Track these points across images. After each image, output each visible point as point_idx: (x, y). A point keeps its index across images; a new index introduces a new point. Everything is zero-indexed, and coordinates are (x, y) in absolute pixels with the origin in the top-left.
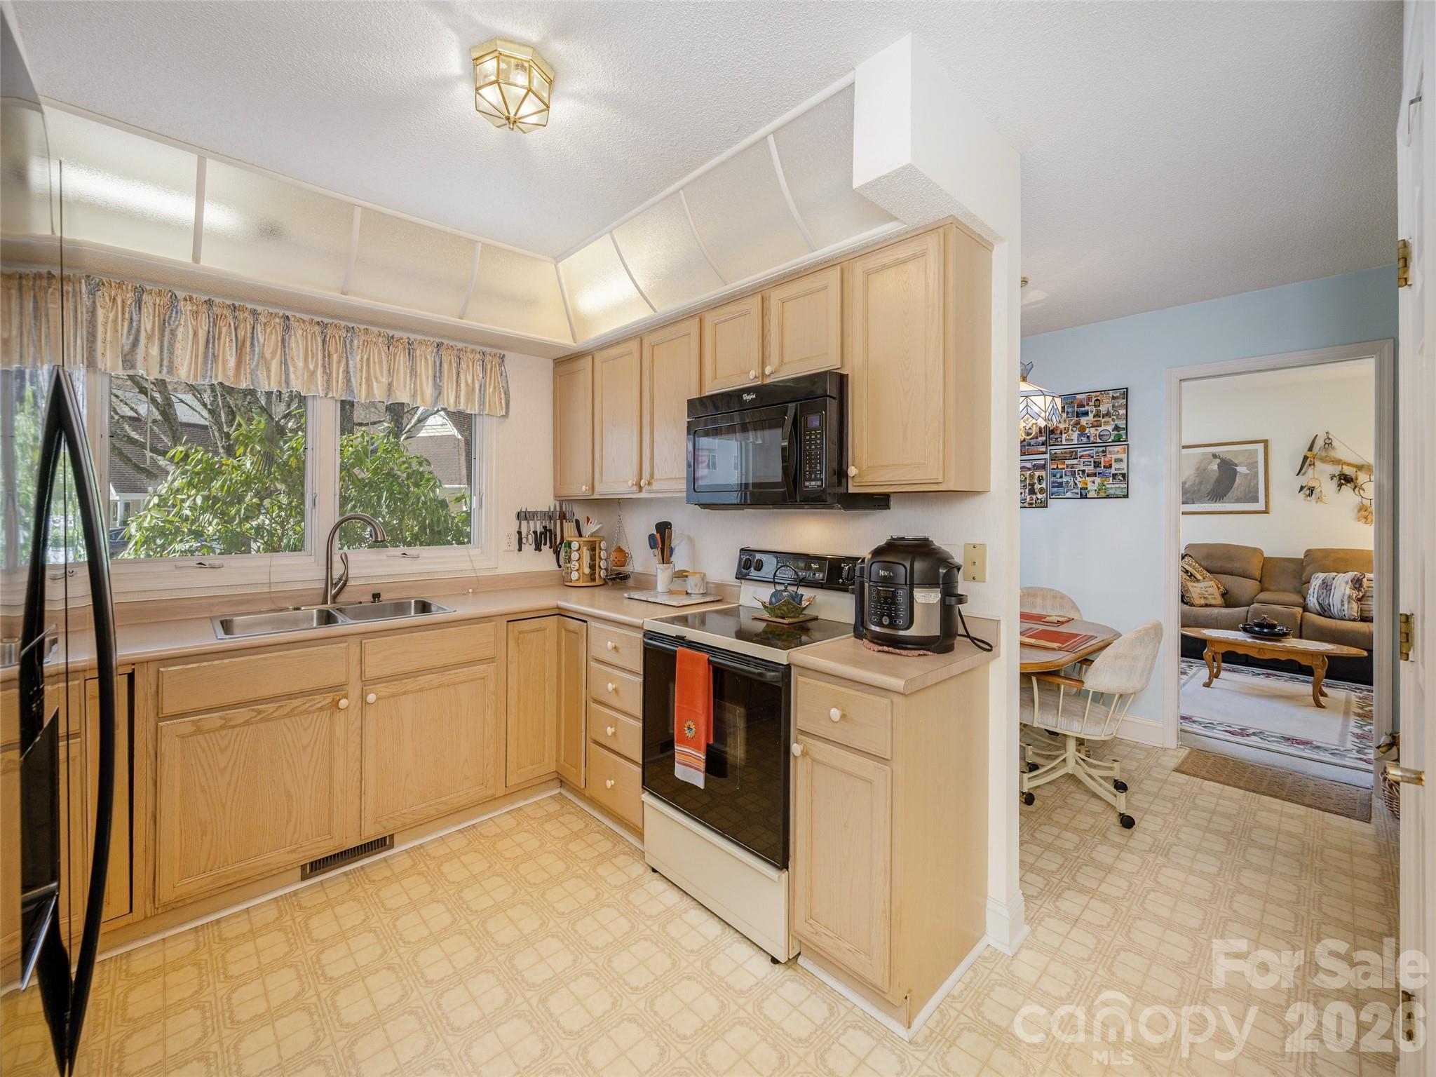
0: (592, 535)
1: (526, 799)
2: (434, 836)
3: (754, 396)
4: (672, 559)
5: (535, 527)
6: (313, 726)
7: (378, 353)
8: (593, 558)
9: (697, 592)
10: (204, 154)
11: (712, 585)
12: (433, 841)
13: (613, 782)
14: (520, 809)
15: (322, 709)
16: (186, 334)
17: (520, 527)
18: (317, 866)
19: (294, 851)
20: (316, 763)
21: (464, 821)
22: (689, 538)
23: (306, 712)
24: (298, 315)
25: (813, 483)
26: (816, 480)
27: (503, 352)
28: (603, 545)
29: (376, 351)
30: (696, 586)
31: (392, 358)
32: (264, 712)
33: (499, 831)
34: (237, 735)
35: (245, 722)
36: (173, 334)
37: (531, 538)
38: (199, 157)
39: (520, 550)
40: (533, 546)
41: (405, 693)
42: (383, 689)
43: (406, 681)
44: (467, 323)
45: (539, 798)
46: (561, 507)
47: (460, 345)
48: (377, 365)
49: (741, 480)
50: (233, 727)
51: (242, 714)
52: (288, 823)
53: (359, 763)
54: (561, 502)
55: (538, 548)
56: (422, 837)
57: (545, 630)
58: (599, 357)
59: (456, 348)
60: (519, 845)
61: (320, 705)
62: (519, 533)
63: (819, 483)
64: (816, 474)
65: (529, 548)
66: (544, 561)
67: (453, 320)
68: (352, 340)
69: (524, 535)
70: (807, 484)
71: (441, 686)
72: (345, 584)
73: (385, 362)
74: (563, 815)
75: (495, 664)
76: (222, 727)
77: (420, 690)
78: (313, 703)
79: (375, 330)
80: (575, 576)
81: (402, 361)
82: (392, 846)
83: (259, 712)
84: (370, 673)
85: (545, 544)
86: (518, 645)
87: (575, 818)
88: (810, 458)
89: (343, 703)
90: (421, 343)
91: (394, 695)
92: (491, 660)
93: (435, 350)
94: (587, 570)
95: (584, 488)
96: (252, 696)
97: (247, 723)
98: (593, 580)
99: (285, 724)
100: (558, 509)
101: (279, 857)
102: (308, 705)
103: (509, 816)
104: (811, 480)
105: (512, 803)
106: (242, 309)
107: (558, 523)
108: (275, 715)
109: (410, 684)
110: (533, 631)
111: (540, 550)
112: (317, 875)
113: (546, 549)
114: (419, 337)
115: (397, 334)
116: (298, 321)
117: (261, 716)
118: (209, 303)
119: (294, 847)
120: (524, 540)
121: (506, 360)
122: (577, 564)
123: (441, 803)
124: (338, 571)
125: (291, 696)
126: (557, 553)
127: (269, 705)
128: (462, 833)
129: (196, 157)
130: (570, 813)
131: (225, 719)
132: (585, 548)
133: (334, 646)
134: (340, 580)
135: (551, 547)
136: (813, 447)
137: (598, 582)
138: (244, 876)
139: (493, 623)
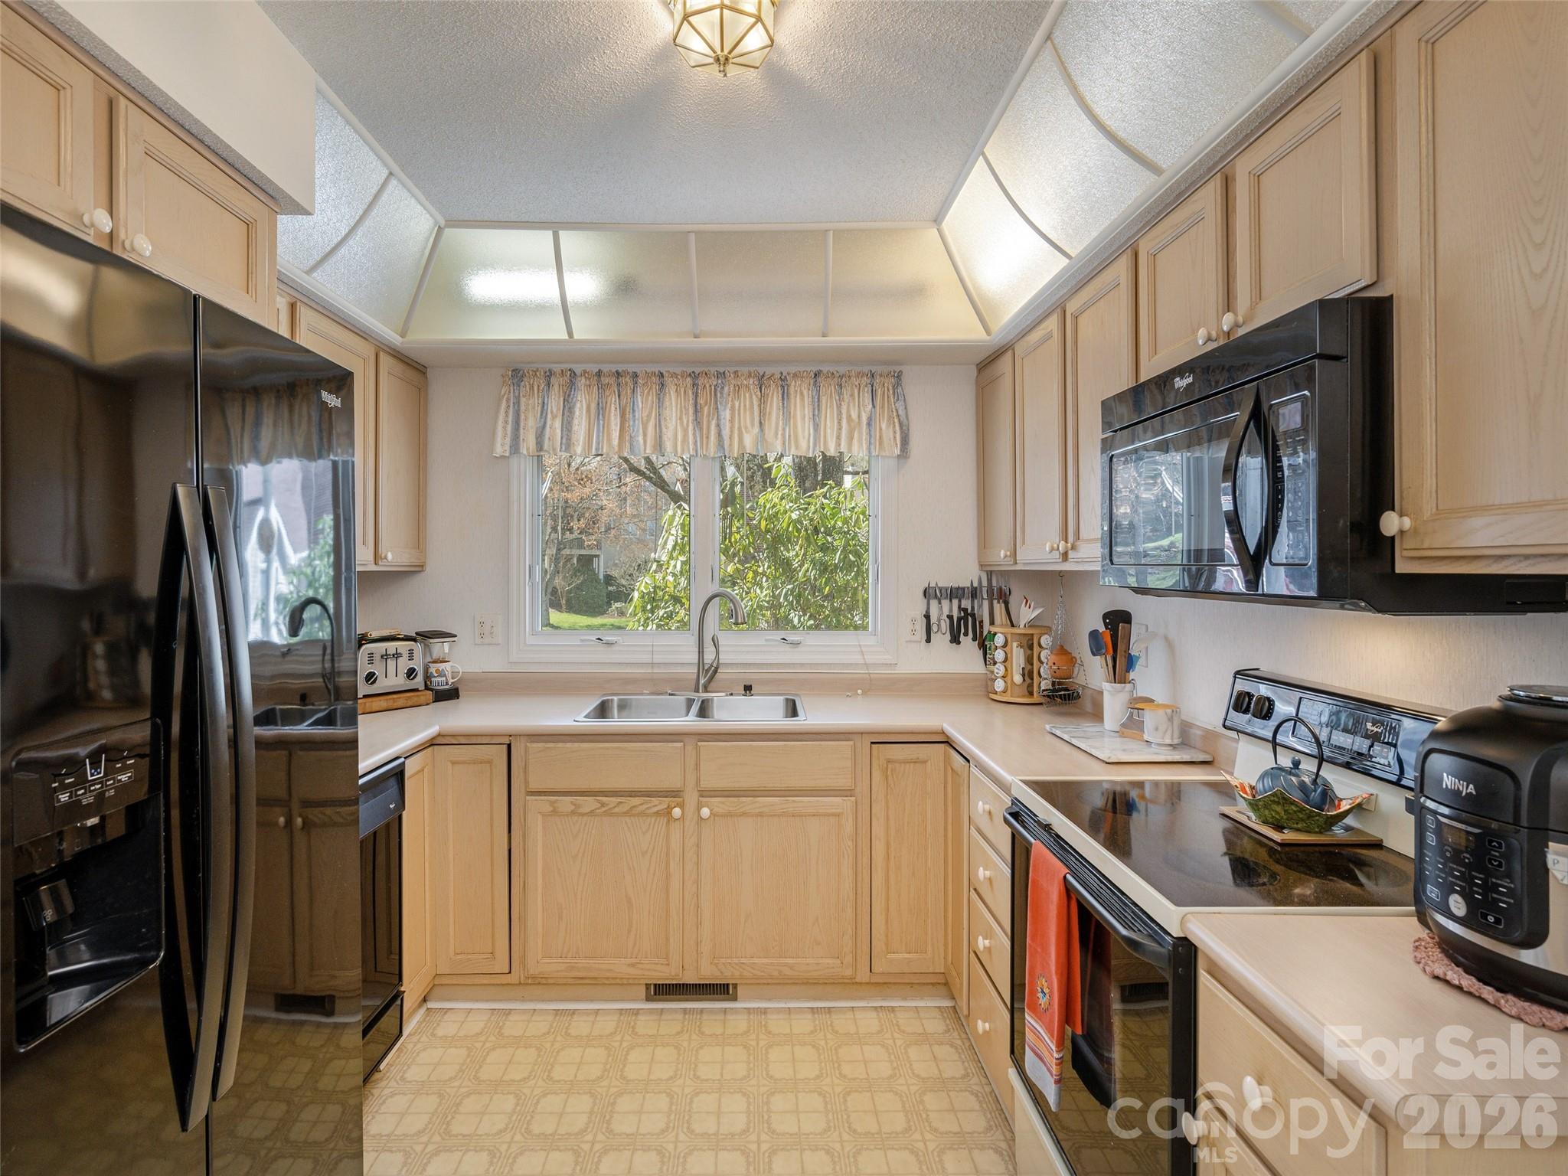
0: (1031, 624)
1: (905, 999)
2: (782, 1005)
3: (1191, 380)
4: (1132, 675)
5: (951, 610)
6: (650, 831)
7: (749, 399)
8: (1029, 660)
9: (1160, 741)
10: (555, 227)
11: (1199, 732)
12: (779, 1010)
13: (987, 1025)
14: (893, 1009)
15: (657, 813)
16: (581, 409)
17: (928, 608)
18: (663, 991)
19: (633, 965)
20: (654, 874)
21: (820, 999)
22: (1166, 639)
23: (642, 814)
24: (672, 370)
27: (897, 369)
28: (1045, 640)
29: (747, 395)
30: (1157, 729)
31: (763, 400)
32: (607, 805)
33: (853, 1030)
34: (586, 824)
35: (591, 812)
36: (571, 412)
37: (945, 625)
38: (554, 232)
39: (928, 640)
40: (948, 636)
41: (743, 814)
42: (720, 804)
43: (744, 799)
44: (835, 340)
45: (921, 1004)
46: (990, 581)
47: (842, 369)
48: (748, 413)
49: (1189, 544)
50: (583, 815)
51: (589, 803)
52: (629, 932)
53: (696, 885)
54: (990, 574)
55: (955, 640)
56: (770, 1000)
57: (925, 762)
58: (1019, 349)
59: (837, 375)
60: (865, 1062)
61: (655, 809)
62: (927, 617)
65: (941, 639)
66: (965, 659)
67: (817, 341)
68: (723, 388)
69: (934, 619)
71: (783, 814)
72: (716, 671)
73: (756, 408)
74: (942, 1044)
75: (853, 799)
76: (573, 813)
77: (760, 815)
78: (649, 805)
79: (745, 370)
80: (999, 685)
81: (775, 400)
82: (735, 999)
83: (603, 805)
84: (705, 784)
85: (966, 634)
86: (887, 779)
87: (956, 1057)
89: (677, 812)
90: (795, 376)
91: (729, 815)
92: (848, 793)
93: (812, 382)
94: (1018, 678)
95: (1002, 554)
96: (596, 785)
97: (592, 813)
98: (1031, 694)
99: (626, 822)
100: (985, 583)
101: (620, 967)
102: (645, 806)
103: (874, 1014)
105: (885, 998)
106: (626, 373)
107: (986, 604)
108: (616, 810)
109: (748, 804)
110: (906, 762)
111: (959, 643)
112: (660, 1000)
113: (967, 641)
114: (793, 369)
115: (769, 371)
116: (672, 377)
117: (604, 809)
118: (599, 374)
119: (634, 960)
120: (934, 628)
121: (905, 379)
122: (1002, 668)
123: (786, 965)
124: (709, 657)
125: (632, 794)
126: (982, 646)
127: (611, 799)
128: (813, 1013)
129: (551, 232)
130: (952, 1045)
131: (575, 805)
132: (1015, 644)
133: (670, 744)
134: (712, 666)
135: (974, 639)
137: (1036, 698)
138: (592, 974)
139: (852, 743)
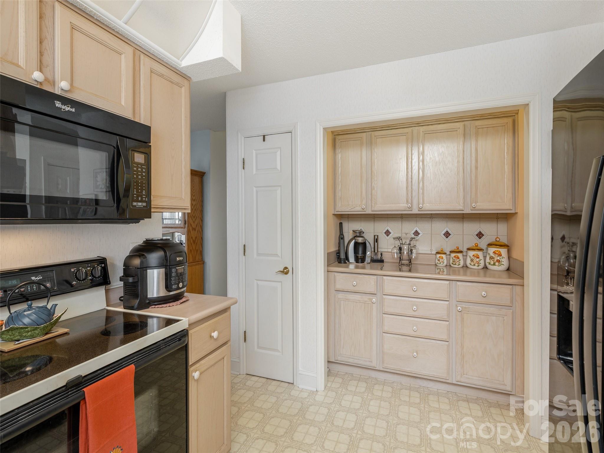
25: (140, 204)
26: (141, 201)
63: (144, 204)
64: (142, 198)
70: (135, 204)
88: (137, 185)
104: (138, 201)
136: (140, 177)
